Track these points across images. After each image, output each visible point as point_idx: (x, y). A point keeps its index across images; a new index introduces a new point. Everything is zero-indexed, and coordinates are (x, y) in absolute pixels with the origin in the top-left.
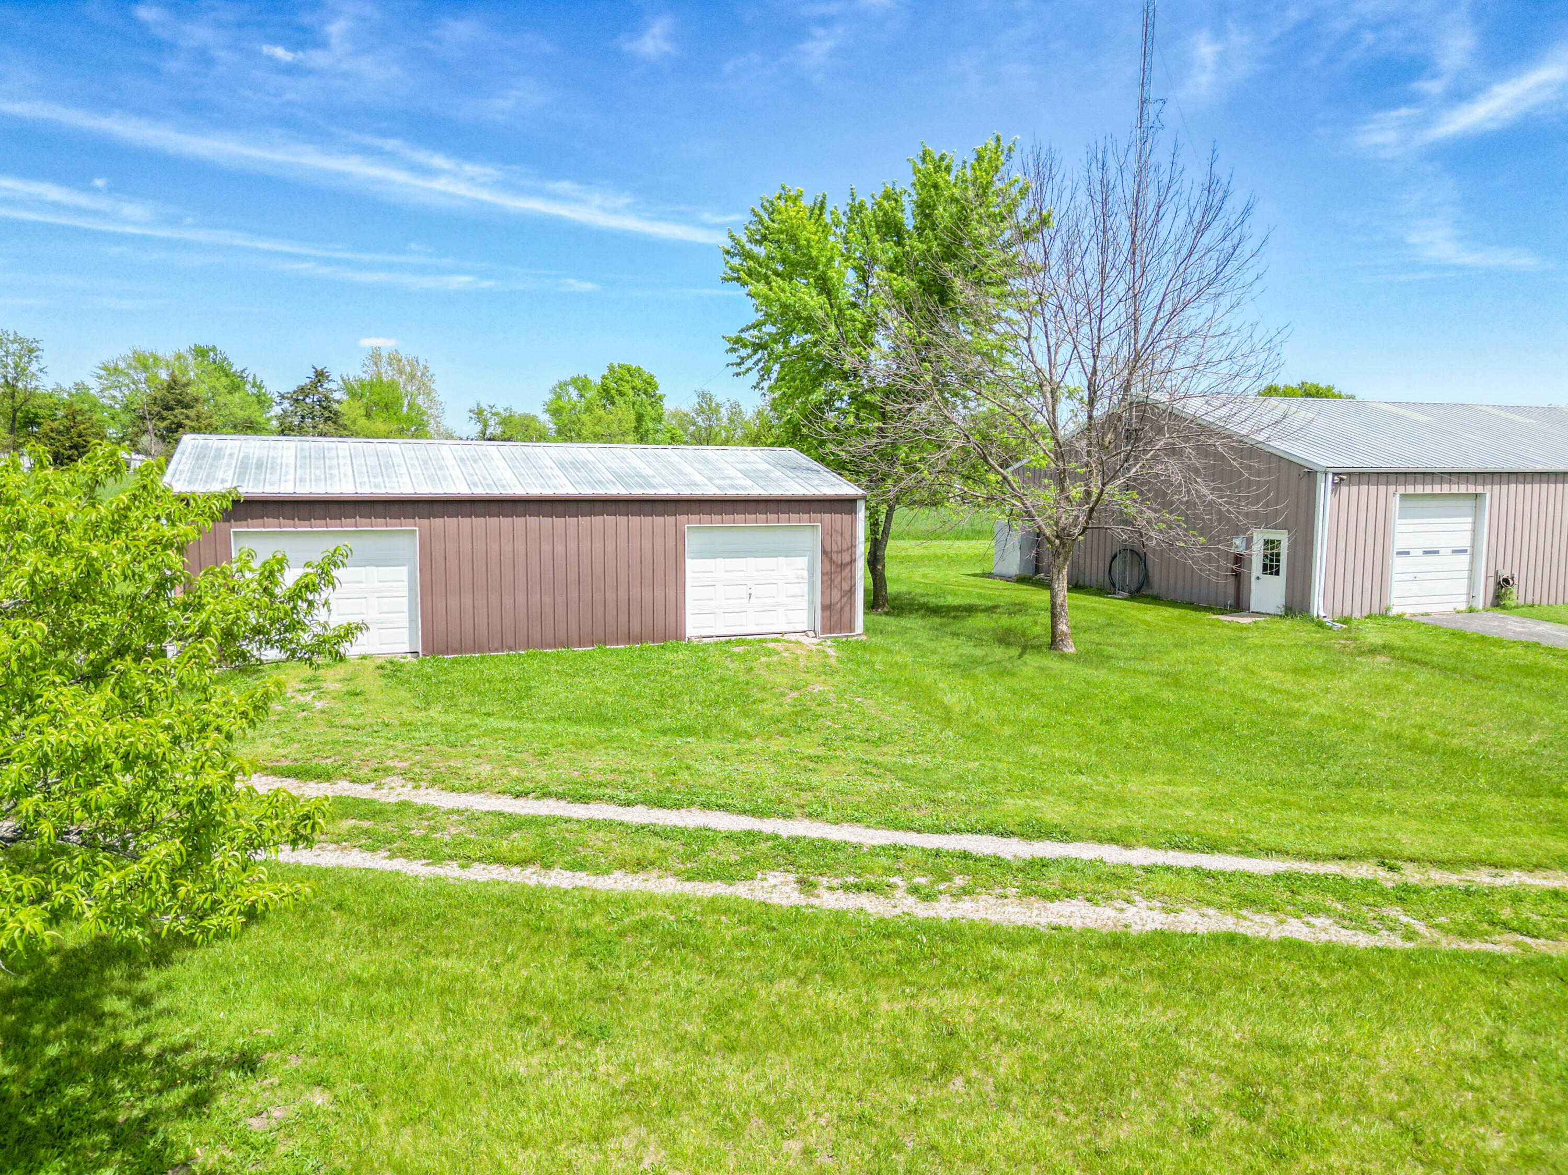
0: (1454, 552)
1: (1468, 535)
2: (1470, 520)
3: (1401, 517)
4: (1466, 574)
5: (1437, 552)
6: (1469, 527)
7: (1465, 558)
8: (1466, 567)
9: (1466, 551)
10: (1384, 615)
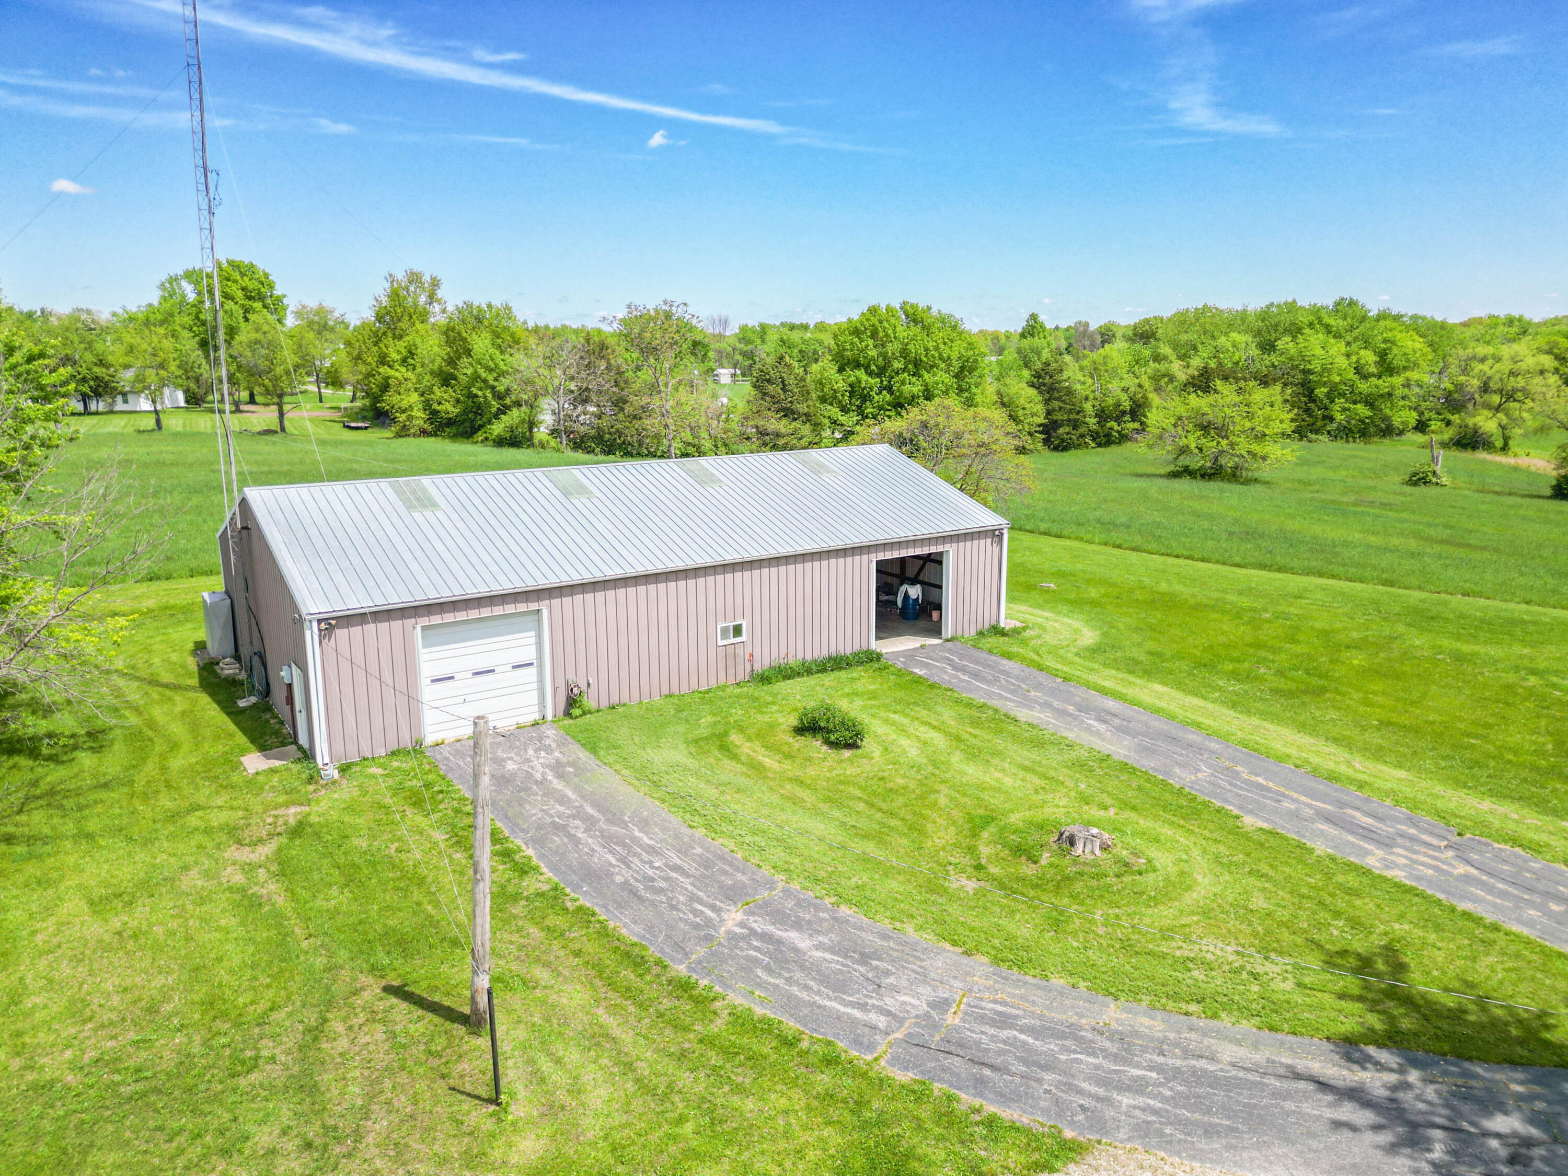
0: (514, 667)
1: (533, 649)
2: (533, 633)
3: (424, 647)
4: (535, 686)
5: (493, 671)
6: (533, 640)
7: (533, 671)
8: (535, 679)
9: (532, 664)
10: (418, 748)
